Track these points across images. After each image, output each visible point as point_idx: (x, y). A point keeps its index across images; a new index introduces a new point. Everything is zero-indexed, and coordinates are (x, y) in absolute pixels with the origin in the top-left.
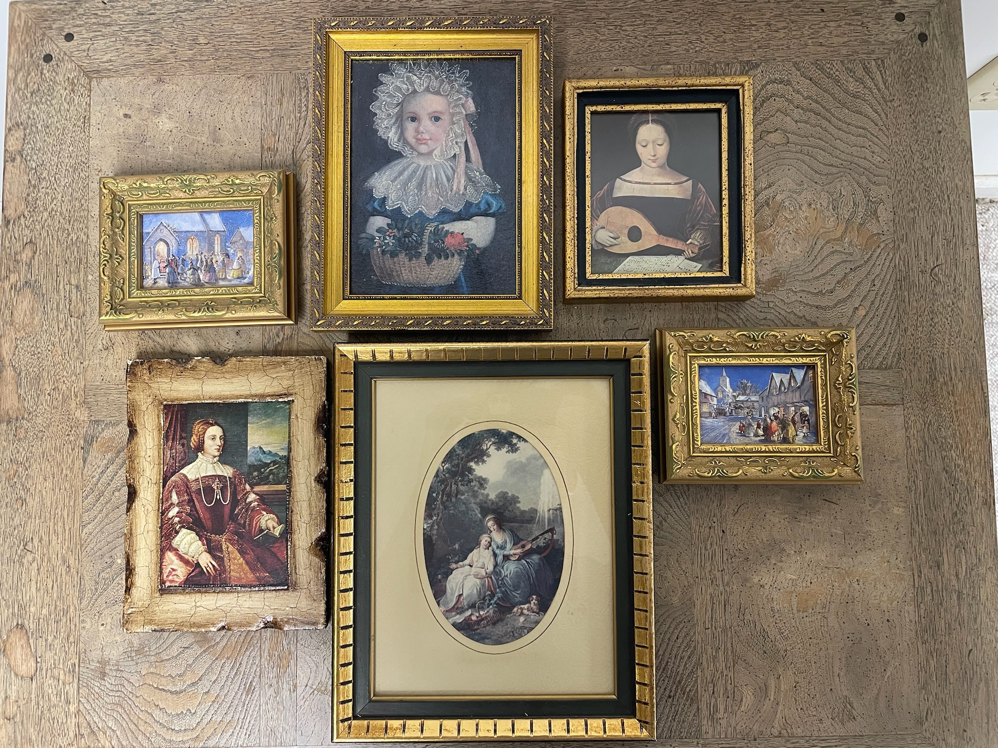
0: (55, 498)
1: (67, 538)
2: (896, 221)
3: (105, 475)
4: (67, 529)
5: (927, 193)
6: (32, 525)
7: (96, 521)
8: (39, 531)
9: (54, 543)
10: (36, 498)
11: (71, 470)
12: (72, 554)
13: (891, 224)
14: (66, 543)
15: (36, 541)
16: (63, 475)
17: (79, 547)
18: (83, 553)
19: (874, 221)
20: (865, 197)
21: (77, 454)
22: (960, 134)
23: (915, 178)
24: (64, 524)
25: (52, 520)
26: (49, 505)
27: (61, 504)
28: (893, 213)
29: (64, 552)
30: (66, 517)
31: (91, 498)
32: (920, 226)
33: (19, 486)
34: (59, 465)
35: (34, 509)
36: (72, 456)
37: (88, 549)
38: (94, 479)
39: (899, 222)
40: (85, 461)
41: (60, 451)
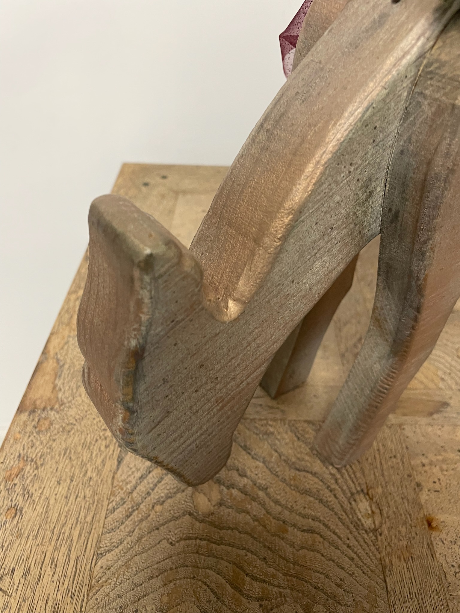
0: (66, 509)
1: (69, 573)
3: (145, 481)
4: (73, 557)
6: (20, 548)
7: (120, 548)
8: (28, 558)
9: (47, 579)
10: (38, 508)
11: (99, 473)
12: (72, 601)
14: (66, 583)
15: (18, 574)
16: (86, 478)
17: (85, 589)
18: (91, 602)
21: (111, 452)
24: (70, 550)
25: (53, 543)
26: (54, 520)
27: (74, 519)
29: (59, 597)
30: (75, 538)
31: (119, 513)
33: (18, 489)
34: (83, 464)
35: (31, 523)
36: (104, 454)
37: (100, 595)
38: (129, 486)
40: (119, 462)
41: (89, 448)
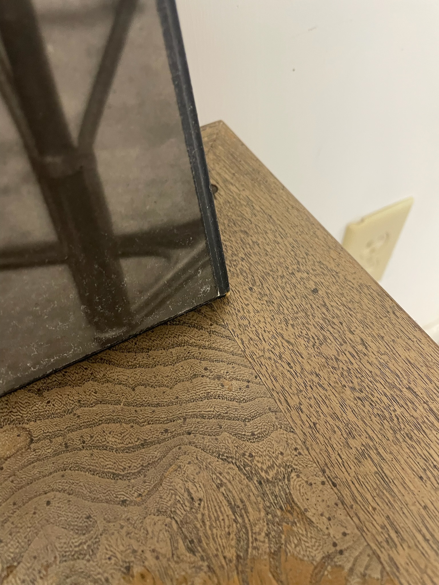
2: (348, 500)
5: (367, 403)
13: (340, 514)
19: (300, 528)
20: (250, 479)
22: (349, 278)
23: (326, 386)
28: (328, 486)
32: (404, 484)
39: (355, 499)
